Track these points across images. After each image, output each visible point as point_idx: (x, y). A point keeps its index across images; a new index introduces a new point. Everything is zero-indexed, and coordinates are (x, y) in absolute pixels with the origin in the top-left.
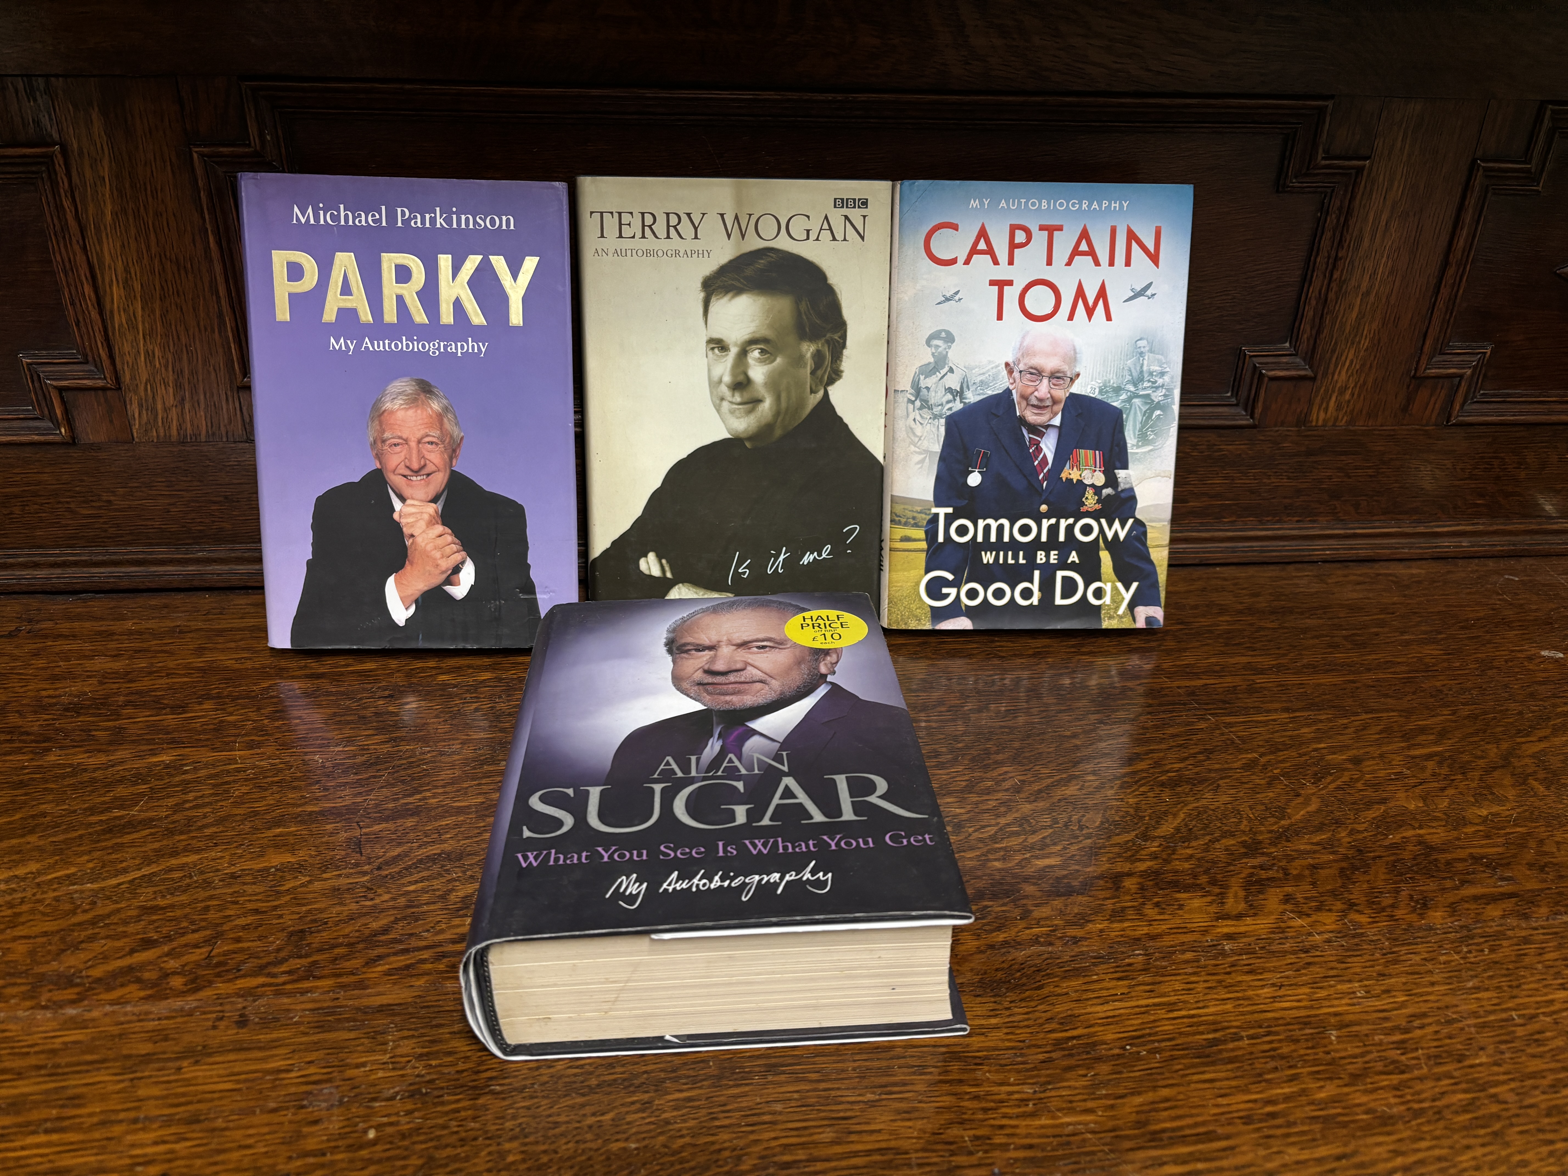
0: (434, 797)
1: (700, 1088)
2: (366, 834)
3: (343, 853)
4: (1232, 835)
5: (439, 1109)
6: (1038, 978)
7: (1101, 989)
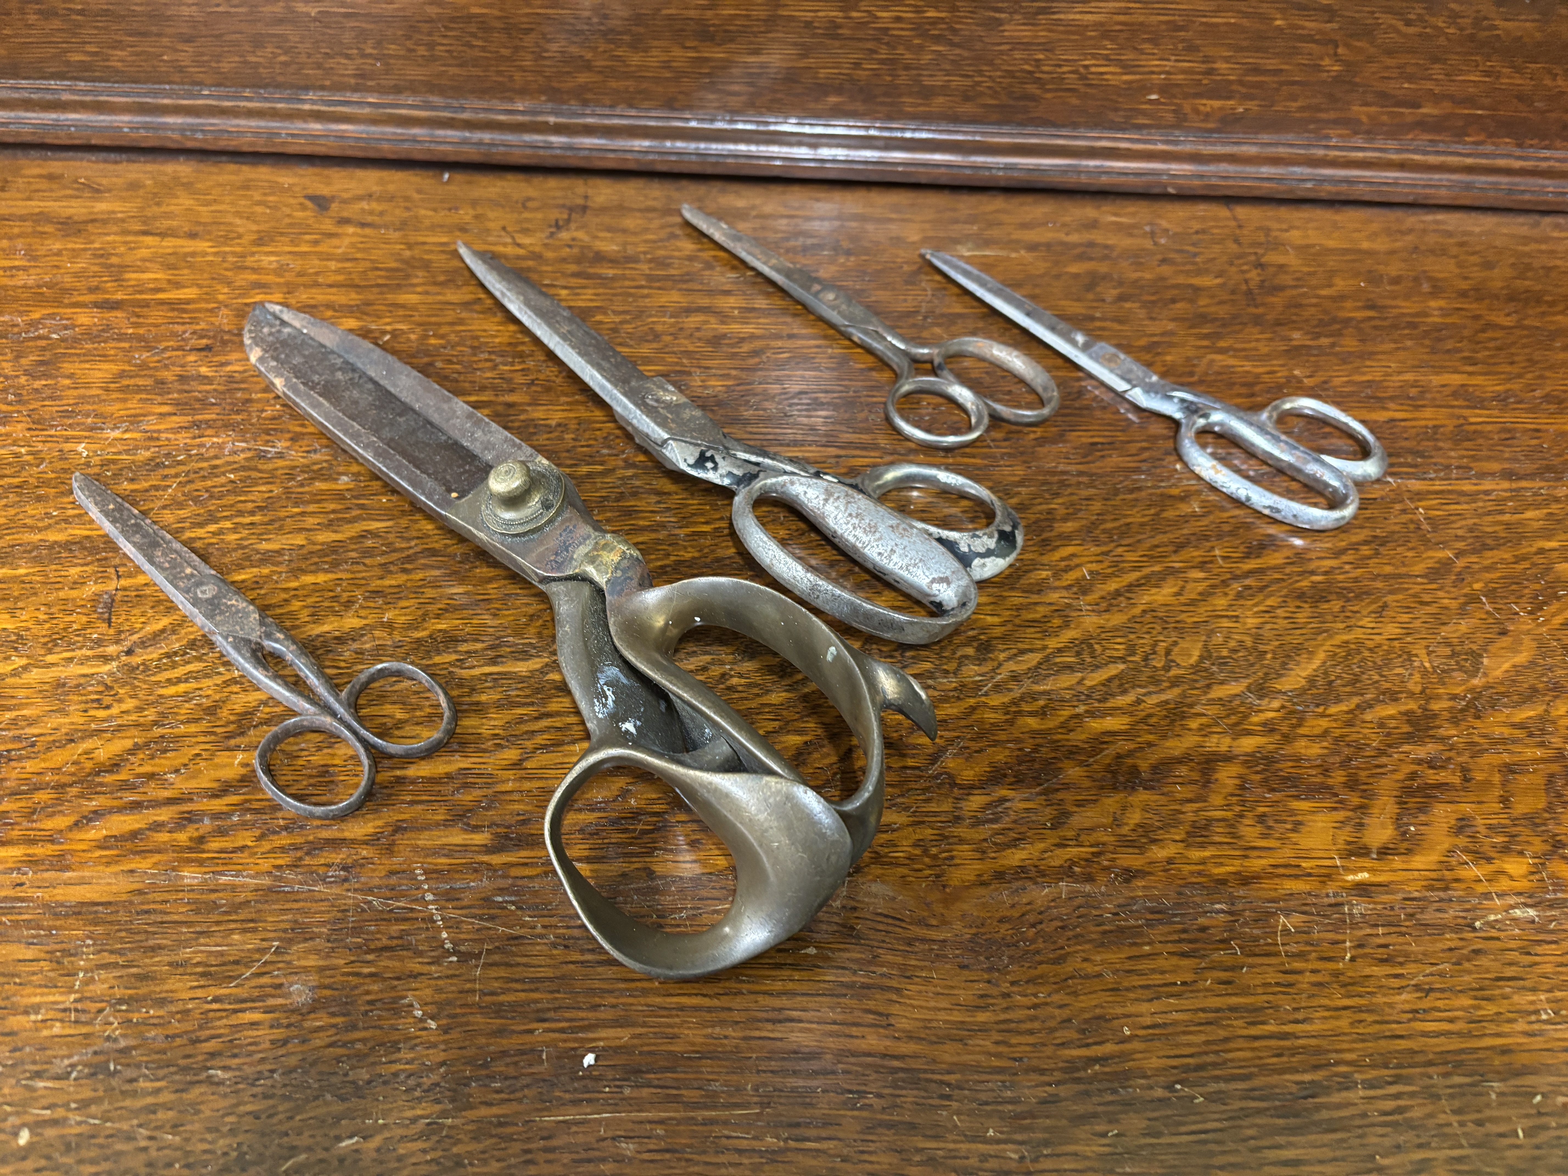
0: (234, 530)
1: (520, 1101)
2: (125, 589)
3: (84, 619)
4: (1393, 697)
5: (128, 1103)
6: (1061, 942)
7: (1154, 971)
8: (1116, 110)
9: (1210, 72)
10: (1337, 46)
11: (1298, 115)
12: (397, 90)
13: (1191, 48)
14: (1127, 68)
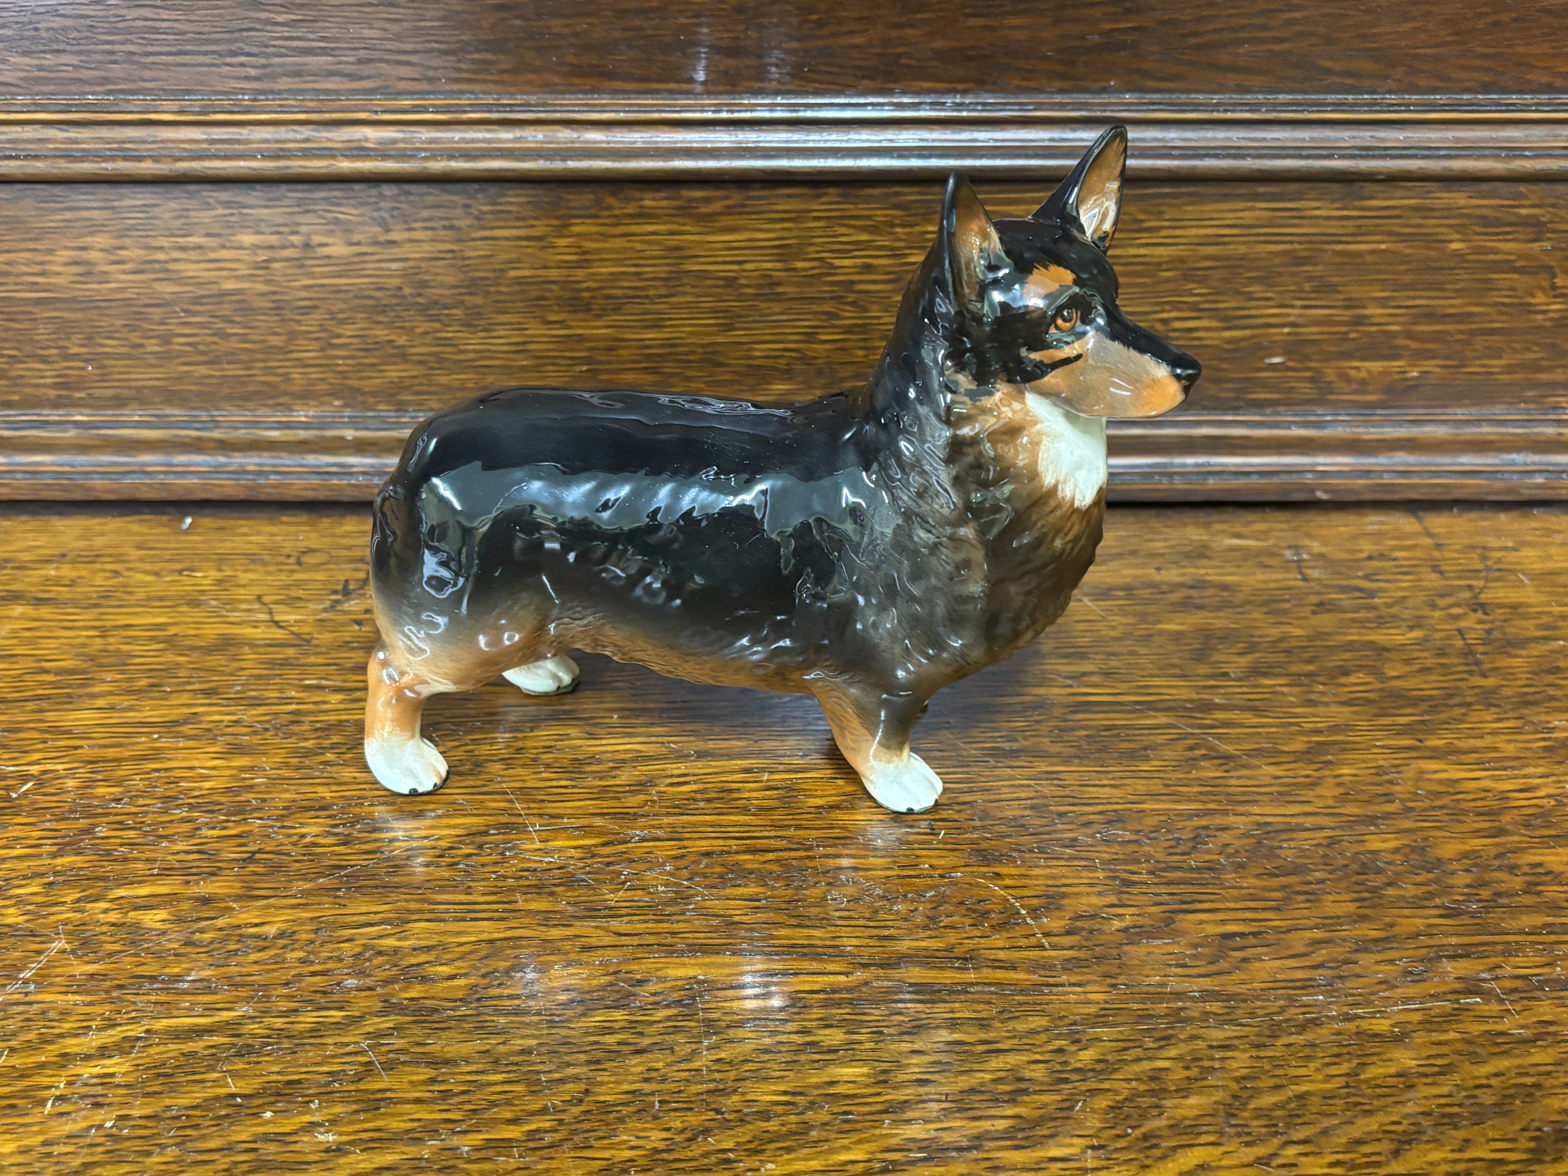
8: (1220, 381)
9: (1359, 321)
10: (1554, 275)
11: (1505, 377)
12: (119, 402)
13: (1325, 289)
14: (1228, 320)
